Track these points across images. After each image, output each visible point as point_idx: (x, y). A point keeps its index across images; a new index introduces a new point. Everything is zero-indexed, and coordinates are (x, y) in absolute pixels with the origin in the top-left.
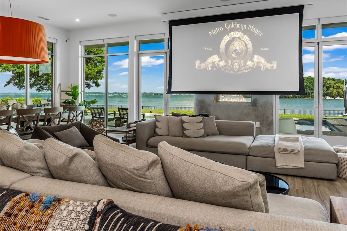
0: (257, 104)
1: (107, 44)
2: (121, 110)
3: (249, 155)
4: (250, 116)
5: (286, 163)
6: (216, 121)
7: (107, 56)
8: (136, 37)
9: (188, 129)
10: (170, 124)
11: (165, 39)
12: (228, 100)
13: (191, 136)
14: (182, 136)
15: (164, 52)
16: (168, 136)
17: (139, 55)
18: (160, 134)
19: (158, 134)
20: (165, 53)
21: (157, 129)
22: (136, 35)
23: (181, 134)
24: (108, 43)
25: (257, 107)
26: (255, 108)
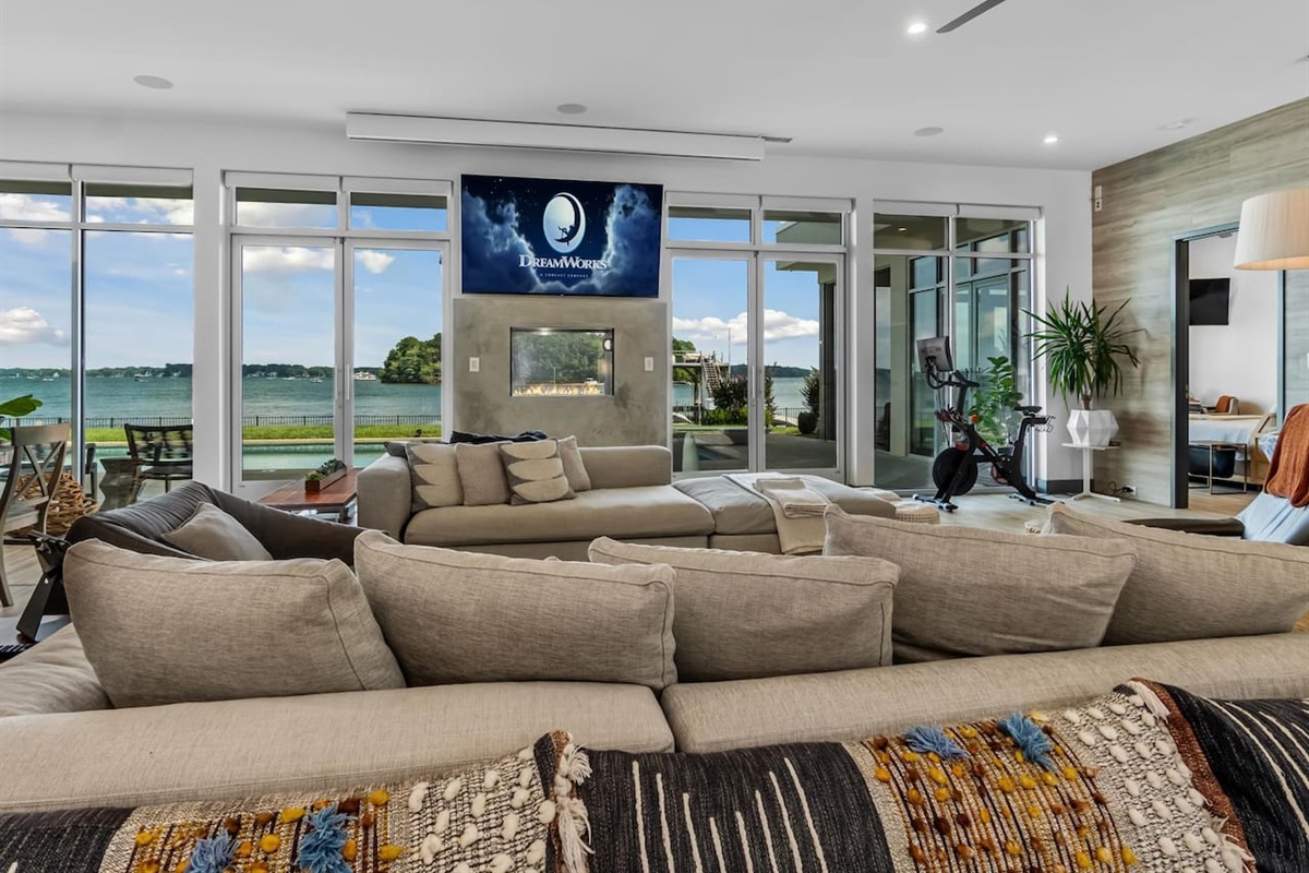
0: (629, 401)
1: (82, 183)
2: (137, 434)
3: (715, 533)
4: (610, 434)
5: (802, 540)
6: (581, 452)
7: (83, 231)
8: (224, 173)
9: (528, 478)
10: (463, 468)
11: (338, 193)
12: (543, 391)
13: (536, 500)
14: (508, 502)
15: (335, 238)
16: (462, 505)
17: (235, 238)
18: (430, 504)
19: (427, 504)
20: (338, 241)
21: (419, 489)
22: (224, 168)
23: (503, 497)
24: (85, 181)
25: (629, 407)
26: (622, 410)
